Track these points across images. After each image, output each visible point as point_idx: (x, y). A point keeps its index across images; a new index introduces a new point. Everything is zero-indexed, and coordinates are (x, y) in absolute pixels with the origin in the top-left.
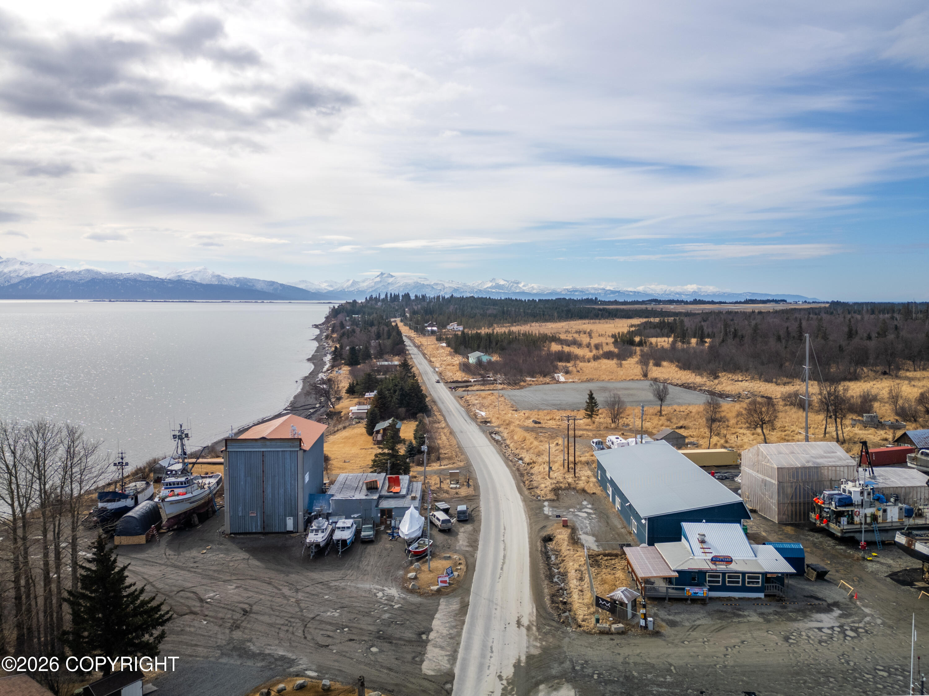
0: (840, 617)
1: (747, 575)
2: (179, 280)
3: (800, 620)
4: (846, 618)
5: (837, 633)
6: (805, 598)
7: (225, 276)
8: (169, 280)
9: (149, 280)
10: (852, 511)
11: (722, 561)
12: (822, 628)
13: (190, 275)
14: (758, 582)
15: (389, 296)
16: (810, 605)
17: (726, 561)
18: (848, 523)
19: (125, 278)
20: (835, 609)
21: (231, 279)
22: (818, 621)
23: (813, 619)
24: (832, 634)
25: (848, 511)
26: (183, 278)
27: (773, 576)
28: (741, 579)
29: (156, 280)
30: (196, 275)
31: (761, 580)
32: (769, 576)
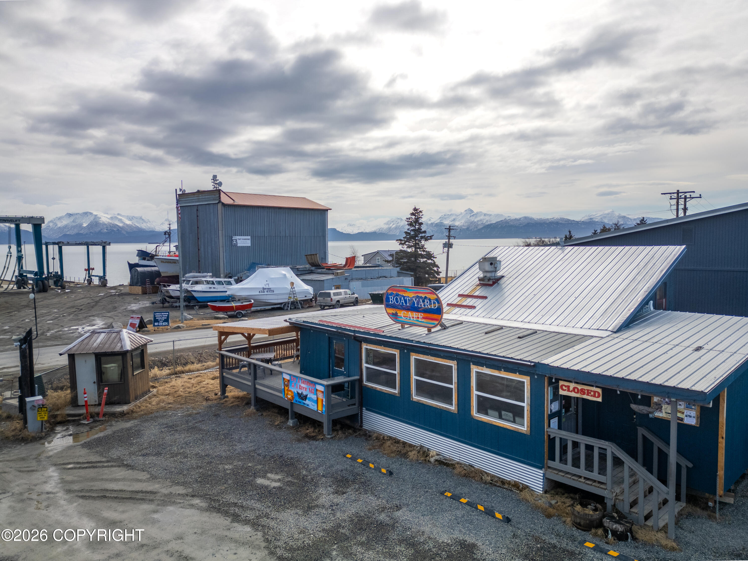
1: (473, 369)
2: (590, 221)
8: (583, 222)
9: (567, 222)
11: (414, 308)
13: (600, 218)
14: (517, 413)
17: (426, 311)
19: (550, 222)
26: (594, 220)
27: (585, 397)
28: (456, 385)
29: (573, 222)
30: (605, 217)
31: (528, 404)
32: (569, 390)
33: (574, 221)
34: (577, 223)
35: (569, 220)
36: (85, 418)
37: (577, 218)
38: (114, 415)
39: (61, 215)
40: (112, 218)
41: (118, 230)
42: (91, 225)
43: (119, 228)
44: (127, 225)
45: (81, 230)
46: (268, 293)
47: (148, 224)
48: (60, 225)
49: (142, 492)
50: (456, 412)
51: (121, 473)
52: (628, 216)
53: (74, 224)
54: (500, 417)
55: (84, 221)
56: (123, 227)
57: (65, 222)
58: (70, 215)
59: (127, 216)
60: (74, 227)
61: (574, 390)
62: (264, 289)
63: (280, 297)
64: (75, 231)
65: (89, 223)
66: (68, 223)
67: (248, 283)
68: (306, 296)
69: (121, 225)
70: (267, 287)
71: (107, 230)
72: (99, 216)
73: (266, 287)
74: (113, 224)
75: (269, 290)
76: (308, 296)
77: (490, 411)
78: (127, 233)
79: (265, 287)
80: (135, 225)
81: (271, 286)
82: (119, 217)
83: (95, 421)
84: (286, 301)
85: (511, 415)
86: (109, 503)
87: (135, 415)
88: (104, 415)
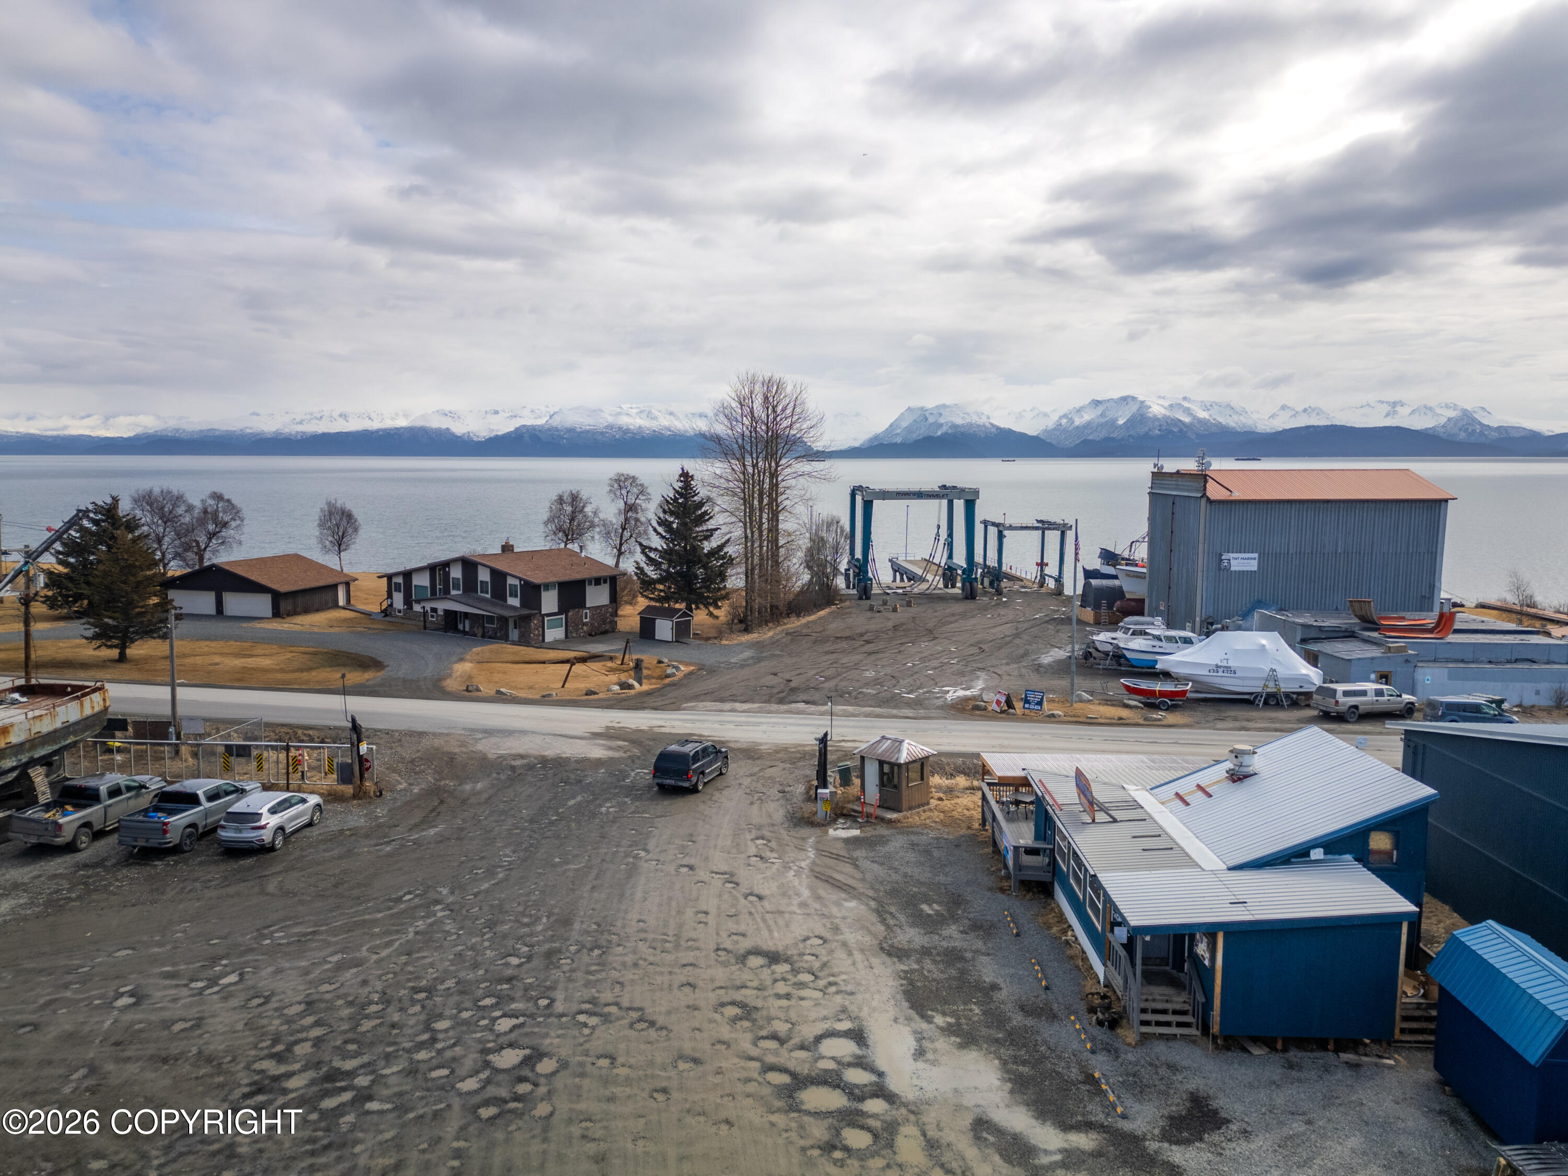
31: (1102, 907)
36: (862, 817)
38: (882, 820)
39: (1081, 404)
40: (1171, 406)
41: (1181, 431)
42: (1132, 422)
43: (1182, 427)
44: (1200, 421)
45: (1113, 432)
46: (1225, 674)
47: (1242, 418)
48: (1078, 422)
49: (849, 886)
51: (848, 868)
53: (1102, 420)
55: (1120, 413)
56: (1191, 423)
57: (1087, 417)
58: (1097, 403)
59: (1202, 402)
60: (1102, 425)
62: (1217, 666)
63: (1246, 683)
64: (1103, 434)
65: (1128, 417)
66: (1093, 419)
67: (1193, 653)
68: (1301, 687)
69: (1187, 419)
70: (1225, 664)
71: (1160, 430)
72: (1148, 403)
73: (1222, 664)
74: (1172, 419)
75: (1228, 669)
76: (1306, 686)
78: (1198, 436)
79: (1220, 664)
80: (1214, 419)
81: (1230, 664)
82: (1186, 404)
83: (867, 822)
84: (1259, 690)
86: (827, 886)
87: (899, 825)
88: (876, 818)
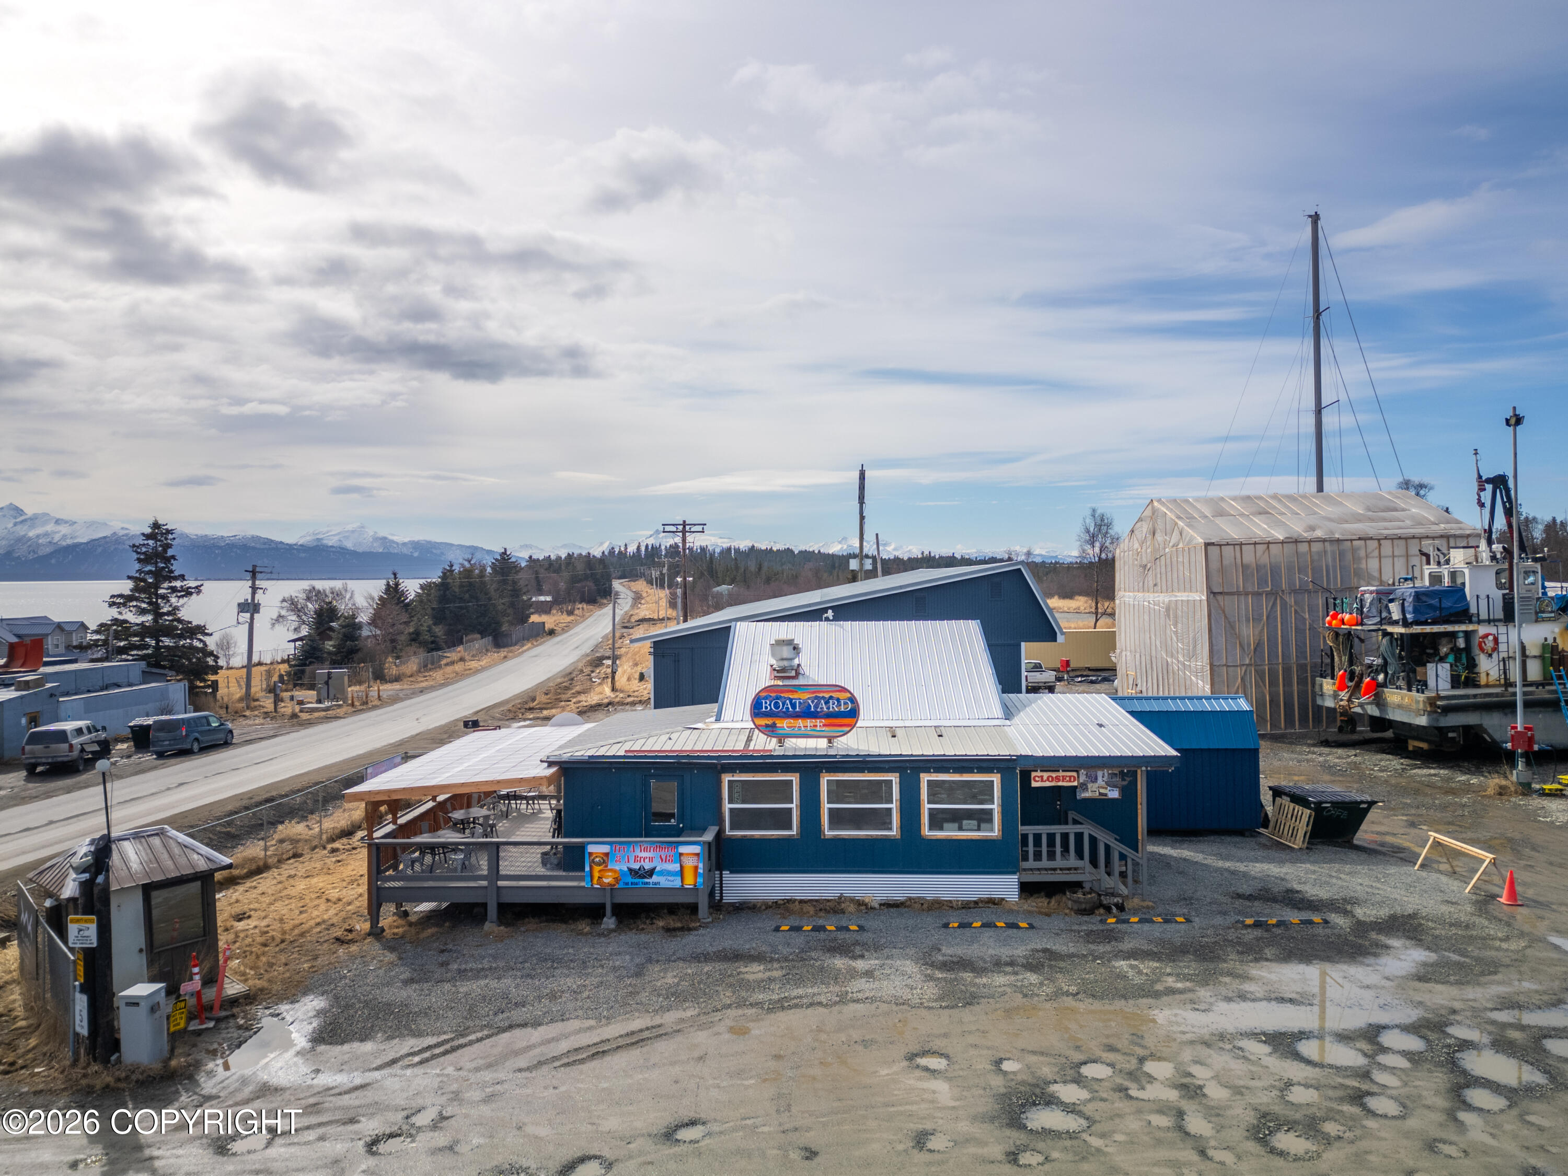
0: (1421, 978)
1: (925, 778)
2: (317, 546)
3: (1171, 991)
4: (1459, 983)
5: (1402, 1063)
6: (1238, 903)
7: (395, 538)
8: (301, 545)
9: (267, 546)
10: (1468, 635)
11: (808, 714)
12: (1302, 1035)
13: (336, 538)
14: (984, 818)
15: (643, 549)
16: (1257, 925)
17: (829, 715)
18: (1456, 682)
19: (228, 544)
20: (1395, 943)
21: (404, 544)
22: (1282, 1000)
23: (1249, 987)
24: (1365, 1075)
25: (1453, 635)
26: (325, 542)
27: (1060, 784)
28: (898, 803)
29: (279, 546)
30: (347, 538)
31: (998, 805)
32: (1042, 781)
33: (281, 543)
34: (290, 548)
35: (272, 541)
37: (290, 538)
50: (899, 837)
52: (390, 537)
54: (960, 829)
61: (1048, 779)
77: (946, 825)
85: (975, 822)
